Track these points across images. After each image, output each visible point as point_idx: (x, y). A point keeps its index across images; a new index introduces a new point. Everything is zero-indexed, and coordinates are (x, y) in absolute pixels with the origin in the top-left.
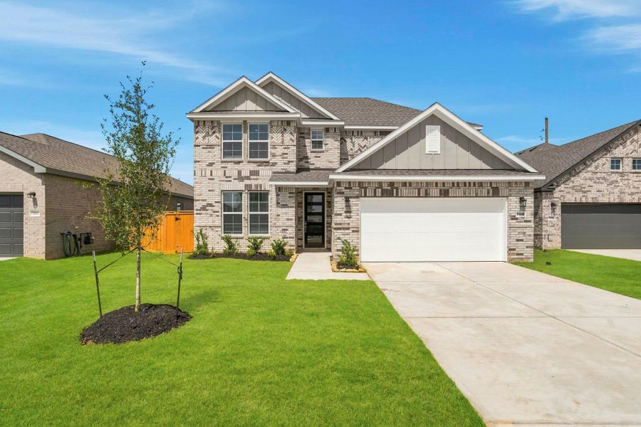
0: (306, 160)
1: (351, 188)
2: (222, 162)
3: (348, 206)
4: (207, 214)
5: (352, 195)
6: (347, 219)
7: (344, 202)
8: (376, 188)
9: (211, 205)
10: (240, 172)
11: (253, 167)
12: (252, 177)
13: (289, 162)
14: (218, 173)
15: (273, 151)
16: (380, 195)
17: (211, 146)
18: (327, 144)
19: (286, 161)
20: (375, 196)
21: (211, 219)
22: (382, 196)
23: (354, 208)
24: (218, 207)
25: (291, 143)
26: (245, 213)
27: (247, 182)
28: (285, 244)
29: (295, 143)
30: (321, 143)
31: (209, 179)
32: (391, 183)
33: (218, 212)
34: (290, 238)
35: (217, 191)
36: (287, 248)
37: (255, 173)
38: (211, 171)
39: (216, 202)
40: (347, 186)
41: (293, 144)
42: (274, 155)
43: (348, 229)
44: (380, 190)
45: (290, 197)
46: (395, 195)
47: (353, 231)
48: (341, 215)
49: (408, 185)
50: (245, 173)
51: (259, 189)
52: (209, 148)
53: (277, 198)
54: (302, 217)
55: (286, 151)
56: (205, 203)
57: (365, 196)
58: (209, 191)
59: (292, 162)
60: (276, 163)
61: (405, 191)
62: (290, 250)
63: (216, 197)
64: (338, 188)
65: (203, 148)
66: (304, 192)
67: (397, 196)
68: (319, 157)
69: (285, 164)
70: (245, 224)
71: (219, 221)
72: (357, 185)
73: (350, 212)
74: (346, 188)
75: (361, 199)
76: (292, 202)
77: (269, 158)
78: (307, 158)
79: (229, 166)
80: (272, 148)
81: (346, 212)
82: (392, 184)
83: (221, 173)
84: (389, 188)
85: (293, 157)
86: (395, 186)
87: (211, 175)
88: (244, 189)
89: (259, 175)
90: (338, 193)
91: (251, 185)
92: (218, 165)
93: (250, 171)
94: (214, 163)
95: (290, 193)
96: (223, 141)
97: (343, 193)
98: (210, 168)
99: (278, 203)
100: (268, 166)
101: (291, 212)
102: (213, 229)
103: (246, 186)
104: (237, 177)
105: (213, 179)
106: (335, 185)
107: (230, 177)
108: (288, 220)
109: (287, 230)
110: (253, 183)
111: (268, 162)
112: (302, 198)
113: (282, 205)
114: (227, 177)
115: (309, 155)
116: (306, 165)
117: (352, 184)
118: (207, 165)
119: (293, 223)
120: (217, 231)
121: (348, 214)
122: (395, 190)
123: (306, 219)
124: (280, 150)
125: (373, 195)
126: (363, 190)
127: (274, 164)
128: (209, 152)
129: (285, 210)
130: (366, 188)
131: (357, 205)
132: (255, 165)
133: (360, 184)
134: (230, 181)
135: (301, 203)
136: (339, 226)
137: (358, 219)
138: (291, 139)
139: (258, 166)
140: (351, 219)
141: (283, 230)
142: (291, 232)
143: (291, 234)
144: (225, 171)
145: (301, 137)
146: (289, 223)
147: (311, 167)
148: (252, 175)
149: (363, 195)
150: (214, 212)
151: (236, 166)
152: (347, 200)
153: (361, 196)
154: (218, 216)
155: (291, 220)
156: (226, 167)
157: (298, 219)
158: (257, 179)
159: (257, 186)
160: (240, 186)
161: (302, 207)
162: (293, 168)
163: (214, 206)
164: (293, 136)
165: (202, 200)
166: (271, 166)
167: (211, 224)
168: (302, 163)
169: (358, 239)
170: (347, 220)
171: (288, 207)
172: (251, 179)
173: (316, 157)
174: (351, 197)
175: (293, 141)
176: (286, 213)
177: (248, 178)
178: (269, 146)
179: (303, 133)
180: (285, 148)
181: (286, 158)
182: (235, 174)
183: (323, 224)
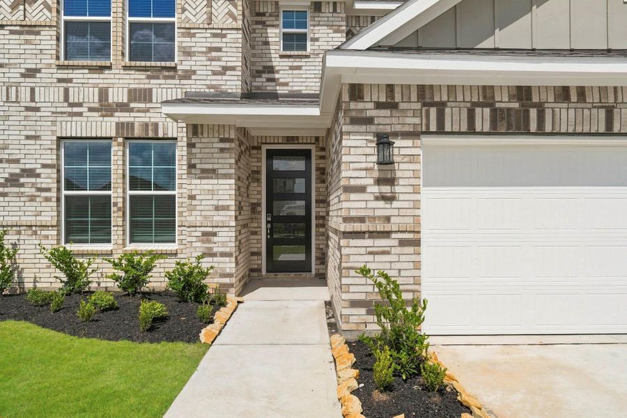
0: (270, 76)
1: (393, 106)
2: (60, 67)
3: (386, 162)
4: (20, 195)
5: (398, 128)
6: (381, 204)
7: (372, 149)
8: (475, 105)
9: (31, 173)
10: (103, 93)
11: (138, 80)
12: (132, 105)
13: (225, 69)
14: (49, 95)
15: (187, 41)
16: (487, 128)
17: (33, 29)
18: (317, 40)
19: (216, 66)
20: (471, 131)
21: (31, 207)
22: (493, 132)
23: (403, 170)
24: (48, 179)
25: (230, 23)
26: (119, 193)
27: (124, 117)
28: (204, 274)
29: (240, 23)
30: (303, 37)
31: (28, 109)
32: (519, 88)
33: (48, 190)
34: (223, 255)
35: (49, 140)
36: (211, 283)
37: (143, 95)
38: (33, 90)
39: (44, 166)
40: (383, 99)
41: (235, 25)
42: (188, 53)
43: (386, 234)
44: (487, 111)
45: (222, 150)
46: (533, 127)
47: (403, 243)
48: (362, 189)
49: (574, 98)
50: (118, 95)
51: (151, 134)
52: (28, 33)
53: (189, 153)
54: (259, 205)
55: (217, 42)
56: (15, 169)
57: (441, 131)
58: (28, 137)
59: (233, 68)
60: (194, 72)
61: (565, 115)
62: (222, 285)
63: (42, 155)
64: (353, 105)
65: (12, 32)
66: (265, 148)
67: (541, 132)
68: (299, 68)
69: (215, 73)
70: (119, 222)
71: (50, 213)
72: (414, 97)
73: (391, 181)
74: (379, 106)
75: (426, 140)
76: (227, 163)
77: (177, 58)
78: (271, 70)
79: (77, 75)
80: (183, 35)
81: (379, 182)
82: (523, 93)
83: (56, 94)
84: (516, 105)
85: (233, 57)
86: (535, 99)
87: (33, 100)
88: (113, 135)
89: (150, 101)
90: (355, 121)
91: (133, 124)
92: (49, 75)
93: (130, 91)
94: (38, 71)
95: (222, 140)
96: (64, 18)
97: (369, 121)
98: (30, 81)
99: (191, 166)
100: (173, 78)
101: (225, 190)
102: (35, 233)
103: (120, 126)
104: (96, 105)
105: (37, 109)
106: (346, 97)
107: (80, 105)
108: (217, 208)
109: (215, 234)
110: (137, 119)
111: (174, 69)
112: (259, 160)
113: (203, 171)
114: (72, 105)
115: (277, 63)
116: (270, 87)
117: (397, 91)
118: (23, 75)
119: (229, 217)
120: (46, 237)
121: (386, 189)
122: (533, 113)
123: (269, 209)
124: (201, 41)
125: (464, 128)
126: (433, 111)
127: (188, 75)
128: (27, 42)
129: (208, 184)
130: (441, 106)
131: (413, 159)
132: (142, 76)
133: (425, 93)
134: (80, 114)
135: (258, 172)
136: (357, 227)
137: (416, 205)
138: (230, 14)
139: (149, 77)
140: (395, 204)
141: (204, 234)
142: (226, 239)
143: (224, 244)
144: (66, 91)
145: (258, 23)
146: (219, 217)
147: (281, 90)
148: (135, 101)
149: (433, 128)
150: (40, 190)
151: (96, 78)
152: (384, 142)
153: (428, 133)
154: (48, 199)
155: (226, 208)
156: (70, 81)
157: (246, 208)
158: (147, 110)
159: (146, 126)
160: (106, 127)
161: (258, 180)
162: (233, 83)
163: (38, 176)
164: (236, 7)
165: (9, 161)
166: (182, 78)
167: (31, 220)
168: (261, 81)
169: (417, 265)
170: (382, 208)
171: (218, 177)
172: (132, 110)
173: (292, 68)
174: (396, 134)
175: (235, 19)
176: (212, 192)
177: (123, 107)
178: (176, 30)
179: (263, 14)
180: (215, 35)
181: (219, 59)
182: (93, 97)
183: (307, 219)
